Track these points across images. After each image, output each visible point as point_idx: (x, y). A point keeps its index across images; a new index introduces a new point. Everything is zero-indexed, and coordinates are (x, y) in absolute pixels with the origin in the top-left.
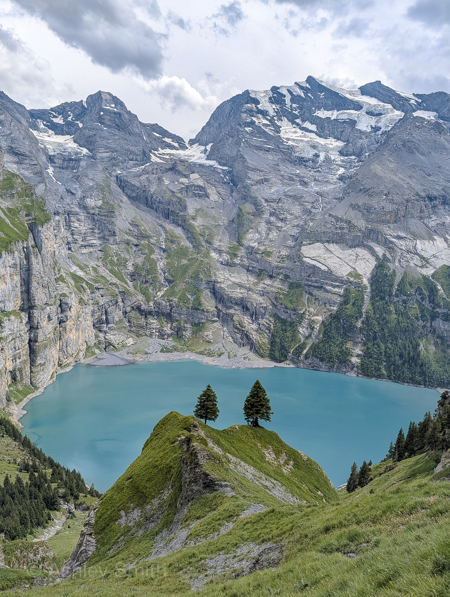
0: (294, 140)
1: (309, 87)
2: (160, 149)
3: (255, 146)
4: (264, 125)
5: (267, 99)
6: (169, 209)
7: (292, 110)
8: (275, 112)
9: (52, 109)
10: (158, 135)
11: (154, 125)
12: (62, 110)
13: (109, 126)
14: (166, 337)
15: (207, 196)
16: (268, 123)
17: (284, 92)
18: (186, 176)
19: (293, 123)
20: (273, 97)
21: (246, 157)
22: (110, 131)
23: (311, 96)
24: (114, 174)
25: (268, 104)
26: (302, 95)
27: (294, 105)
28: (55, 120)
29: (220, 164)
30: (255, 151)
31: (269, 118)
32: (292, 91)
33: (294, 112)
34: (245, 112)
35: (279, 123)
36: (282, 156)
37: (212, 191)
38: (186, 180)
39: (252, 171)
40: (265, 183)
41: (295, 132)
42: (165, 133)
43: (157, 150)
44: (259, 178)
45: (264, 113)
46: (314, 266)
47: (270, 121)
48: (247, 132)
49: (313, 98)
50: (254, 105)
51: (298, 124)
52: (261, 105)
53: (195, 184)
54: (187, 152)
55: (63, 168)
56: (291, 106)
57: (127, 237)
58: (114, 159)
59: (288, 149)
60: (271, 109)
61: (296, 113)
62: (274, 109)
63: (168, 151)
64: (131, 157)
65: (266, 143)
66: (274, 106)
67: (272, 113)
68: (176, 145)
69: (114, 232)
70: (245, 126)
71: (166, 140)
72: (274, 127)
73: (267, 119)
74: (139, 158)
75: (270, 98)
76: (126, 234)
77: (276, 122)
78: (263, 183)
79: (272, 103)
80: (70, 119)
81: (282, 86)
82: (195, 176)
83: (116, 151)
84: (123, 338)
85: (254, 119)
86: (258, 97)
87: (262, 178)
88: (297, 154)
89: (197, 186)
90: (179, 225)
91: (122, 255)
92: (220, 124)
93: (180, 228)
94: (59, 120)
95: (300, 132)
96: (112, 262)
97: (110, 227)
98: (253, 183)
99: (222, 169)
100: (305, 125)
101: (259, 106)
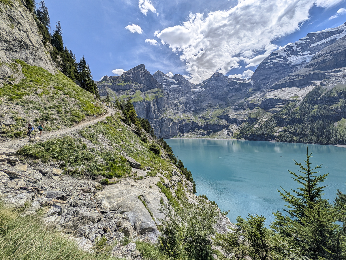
0: (293, 61)
1: (308, 37)
4: (278, 61)
5: (283, 51)
9: (202, 83)
10: (235, 81)
11: (234, 78)
12: (204, 82)
13: (213, 81)
14: (204, 135)
15: (240, 90)
17: (293, 45)
19: (297, 55)
20: (286, 50)
23: (309, 41)
24: (211, 93)
25: (283, 53)
26: (304, 42)
27: (298, 48)
28: (202, 85)
32: (297, 43)
33: (297, 51)
34: (269, 60)
35: (288, 58)
38: (233, 87)
42: (238, 79)
45: (280, 57)
46: (270, 99)
47: (282, 59)
50: (275, 56)
51: (299, 55)
56: (296, 49)
58: (212, 89)
59: (287, 64)
61: (299, 51)
66: (286, 53)
67: (284, 55)
72: (285, 60)
73: (281, 59)
77: (286, 58)
79: (286, 52)
82: (237, 85)
84: (188, 134)
85: (273, 60)
86: (278, 52)
88: (292, 65)
89: (237, 88)
100: (304, 53)
101: (277, 55)
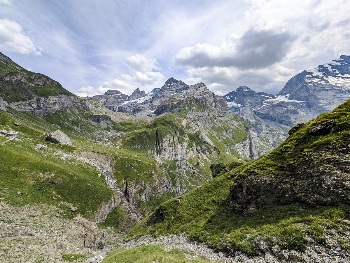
0: (341, 84)
1: (343, 60)
2: (265, 100)
3: (319, 90)
4: (318, 81)
5: (317, 71)
6: (281, 120)
7: (334, 72)
8: (323, 75)
9: (225, 95)
10: (263, 95)
11: (260, 92)
12: (229, 95)
15: (298, 113)
16: (320, 80)
17: (327, 66)
18: (285, 107)
19: (336, 77)
20: (320, 69)
21: (316, 95)
22: (248, 97)
23: (346, 63)
24: (252, 111)
25: (318, 73)
26: (339, 64)
27: (335, 70)
29: (298, 100)
30: (319, 92)
31: (320, 78)
32: (331, 64)
33: (335, 72)
34: (306, 79)
35: (327, 79)
36: (336, 91)
37: (299, 111)
38: (286, 108)
39: (322, 100)
40: (331, 104)
41: (339, 80)
42: (265, 94)
43: (264, 100)
44: (327, 102)
45: (317, 77)
48: (311, 86)
49: (347, 63)
50: (310, 75)
51: (339, 77)
52: (314, 74)
53: (291, 109)
54: (276, 99)
55: (234, 111)
56: (332, 70)
57: (266, 131)
58: (252, 106)
59: (339, 88)
60: (320, 74)
61: (337, 72)
62: (322, 74)
63: (268, 100)
64: (257, 104)
65: (324, 88)
66: (321, 73)
67: (321, 76)
68: (271, 97)
69: (262, 130)
70: (309, 84)
71: (266, 96)
72: (324, 81)
74: (260, 104)
75: (318, 70)
76: (266, 130)
77: (325, 78)
78: (330, 104)
79: (320, 72)
80: (231, 97)
81: (324, 64)
82: (289, 107)
83: (252, 103)
85: (312, 80)
86: (311, 72)
87: (329, 102)
88: (346, 89)
89: (292, 110)
90: (288, 125)
91: (266, 138)
92: (292, 86)
93: (289, 126)
94: (228, 98)
95: (342, 80)
96: (263, 140)
97: (261, 128)
98: (324, 105)
99: (300, 102)
100: (345, 76)
101: (313, 75)
